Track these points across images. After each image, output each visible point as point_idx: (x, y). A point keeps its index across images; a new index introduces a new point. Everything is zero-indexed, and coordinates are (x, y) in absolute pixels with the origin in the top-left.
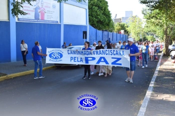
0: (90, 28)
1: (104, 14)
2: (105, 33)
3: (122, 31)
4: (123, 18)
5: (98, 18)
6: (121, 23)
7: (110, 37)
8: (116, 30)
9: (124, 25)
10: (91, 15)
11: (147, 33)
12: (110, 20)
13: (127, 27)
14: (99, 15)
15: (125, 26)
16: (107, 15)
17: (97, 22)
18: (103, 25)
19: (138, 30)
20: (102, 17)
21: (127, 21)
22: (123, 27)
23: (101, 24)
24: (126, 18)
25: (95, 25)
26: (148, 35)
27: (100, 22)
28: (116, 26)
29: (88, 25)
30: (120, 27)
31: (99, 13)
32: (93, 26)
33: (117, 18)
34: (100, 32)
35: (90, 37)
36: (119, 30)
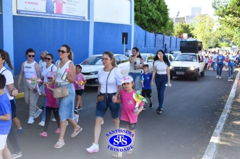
0: (136, 29)
1: (159, 9)
2: (160, 37)
3: (185, 35)
4: (187, 17)
5: (149, 15)
6: (184, 24)
7: (167, 42)
8: (176, 33)
9: (188, 26)
11: (221, 39)
12: (166, 19)
13: (193, 29)
14: (151, 11)
15: (190, 28)
16: (163, 10)
17: (148, 21)
18: (157, 26)
19: (207, 34)
20: (155, 14)
21: (192, 21)
22: (186, 29)
23: (153, 23)
24: (192, 17)
25: (144, 24)
26: (222, 42)
27: (152, 21)
28: (177, 28)
29: (133, 24)
30: (181, 29)
31: (150, 8)
32: (141, 26)
34: (151, 35)
35: (136, 41)
36: (180, 34)
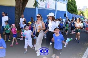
1: (74, 7)
2: (74, 15)
3: (81, 15)
4: (82, 9)
6: (81, 11)
10: (68, 7)
12: (76, 10)
13: (84, 13)
14: (72, 7)
16: (75, 7)
17: (71, 10)
18: (73, 11)
20: (73, 8)
21: (84, 10)
22: (82, 13)
25: (70, 11)
27: (72, 10)
28: (79, 12)
30: (80, 13)
31: (72, 6)
32: (69, 12)
33: (80, 9)
36: (80, 14)
